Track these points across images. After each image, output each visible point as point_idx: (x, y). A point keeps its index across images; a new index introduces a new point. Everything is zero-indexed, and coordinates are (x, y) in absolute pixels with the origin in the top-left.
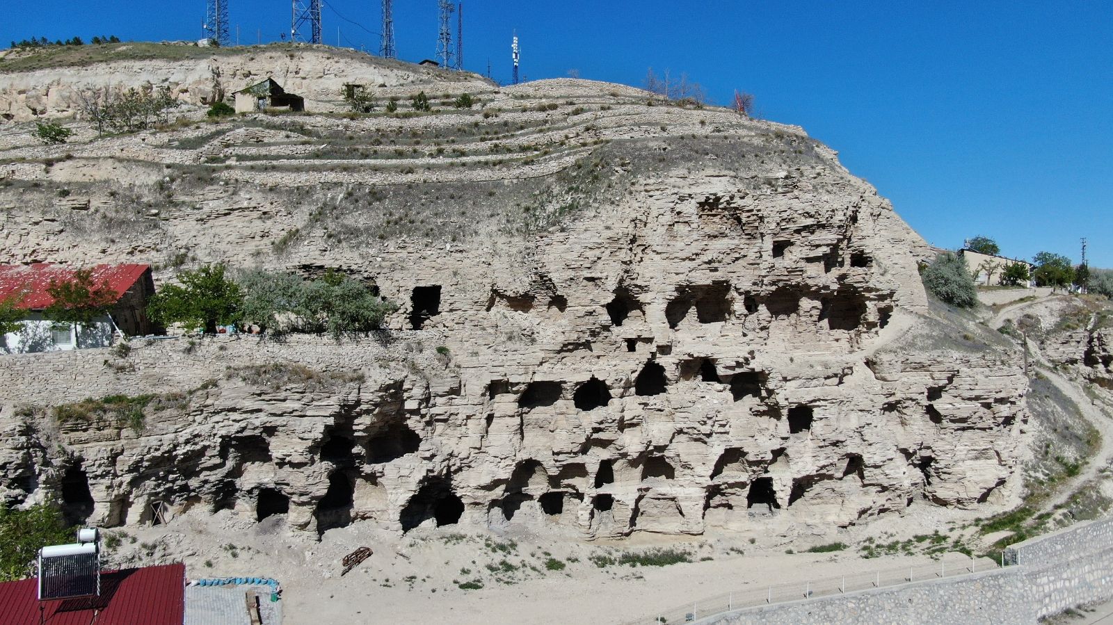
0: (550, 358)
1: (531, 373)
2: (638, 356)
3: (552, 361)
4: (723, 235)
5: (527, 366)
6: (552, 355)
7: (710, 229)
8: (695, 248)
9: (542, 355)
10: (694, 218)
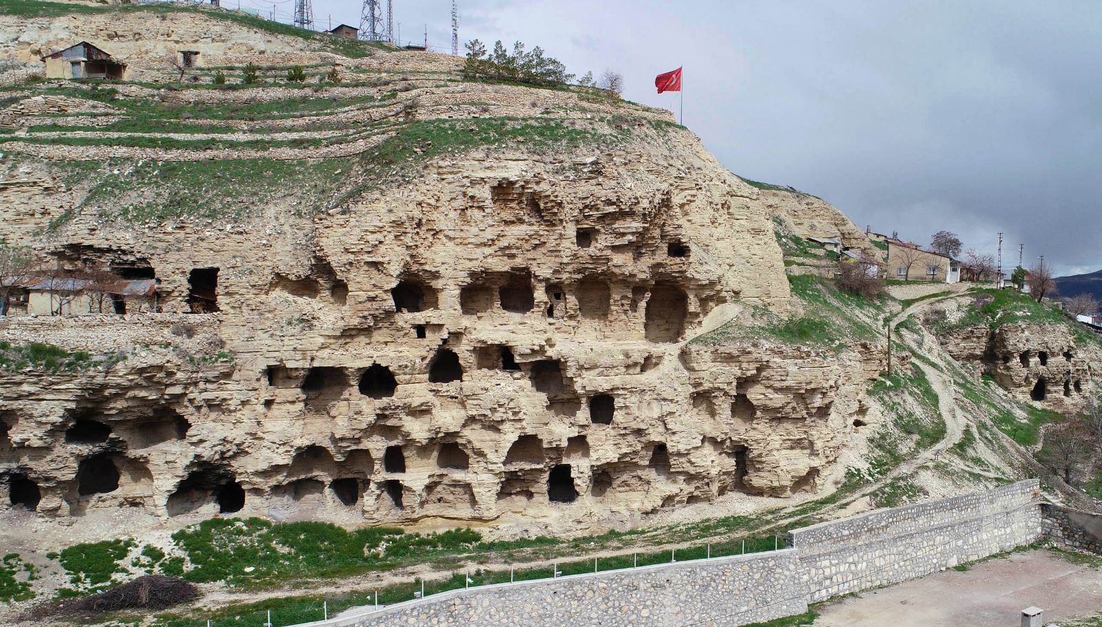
0: (331, 344)
1: (309, 358)
2: (428, 343)
3: (333, 346)
4: (521, 221)
5: (304, 352)
6: (332, 341)
7: (507, 215)
8: (489, 234)
9: (322, 340)
10: (488, 203)
